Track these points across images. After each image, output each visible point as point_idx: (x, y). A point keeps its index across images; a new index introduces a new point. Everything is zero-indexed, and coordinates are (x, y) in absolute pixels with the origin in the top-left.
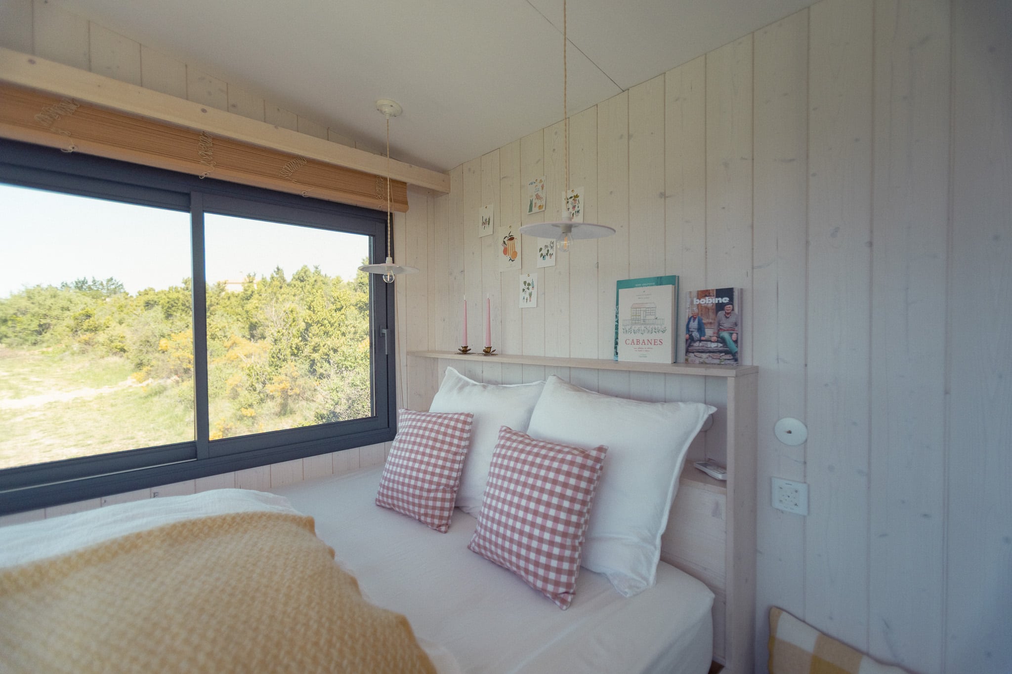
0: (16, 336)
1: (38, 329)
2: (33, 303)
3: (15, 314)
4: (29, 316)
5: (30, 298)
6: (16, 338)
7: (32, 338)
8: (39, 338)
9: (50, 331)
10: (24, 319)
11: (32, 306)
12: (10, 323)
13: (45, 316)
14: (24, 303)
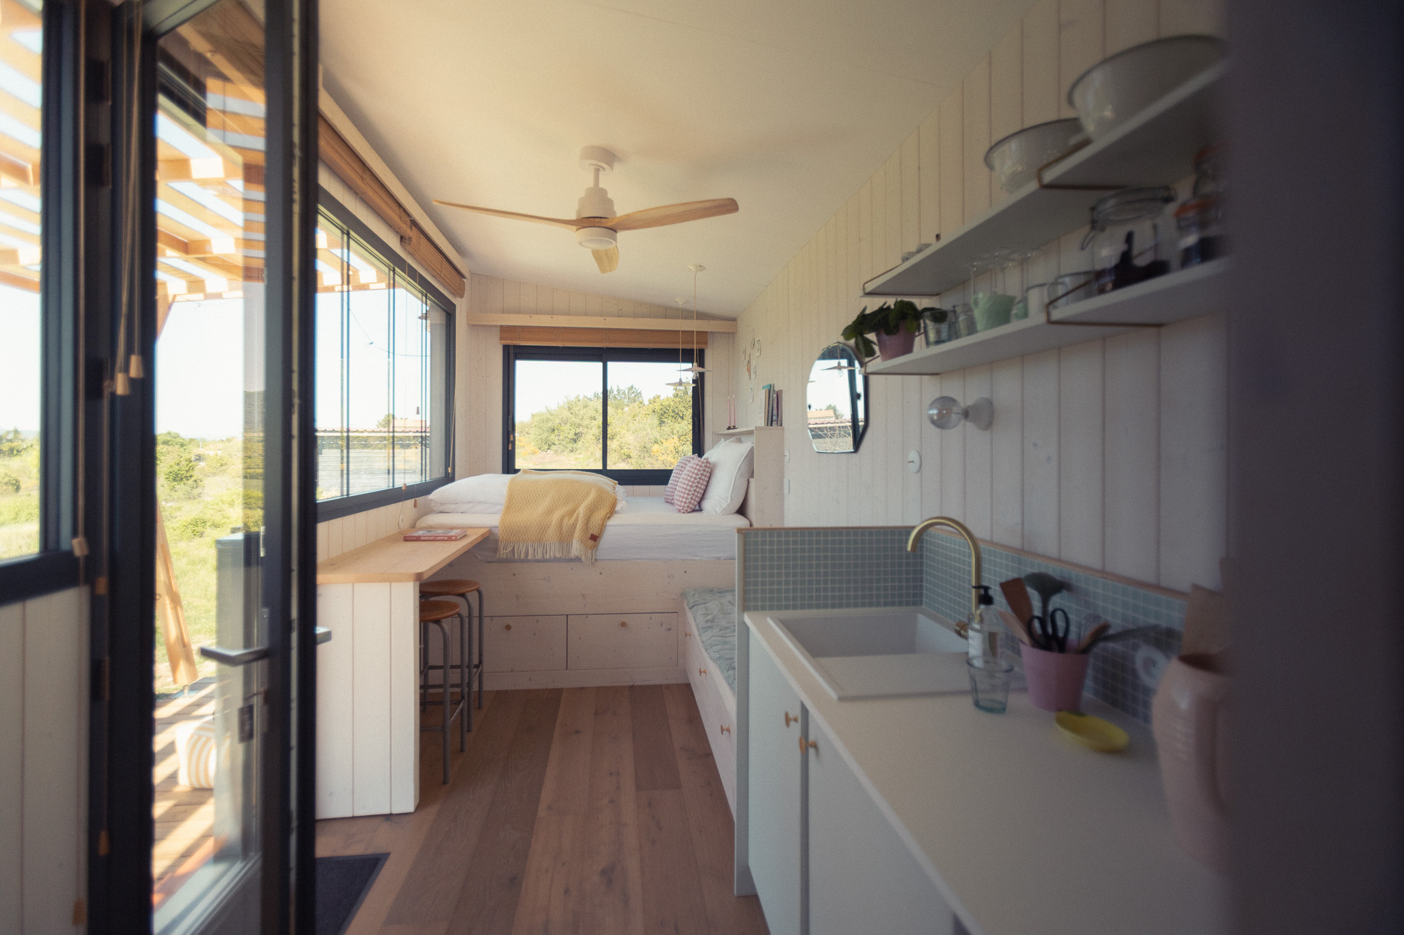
0: (560, 444)
1: (574, 437)
2: (571, 413)
3: (560, 424)
4: (568, 425)
5: (570, 409)
6: (560, 446)
7: (570, 446)
8: (575, 445)
9: (582, 440)
10: (566, 428)
11: (571, 416)
12: (556, 431)
13: (579, 425)
14: (566, 414)
